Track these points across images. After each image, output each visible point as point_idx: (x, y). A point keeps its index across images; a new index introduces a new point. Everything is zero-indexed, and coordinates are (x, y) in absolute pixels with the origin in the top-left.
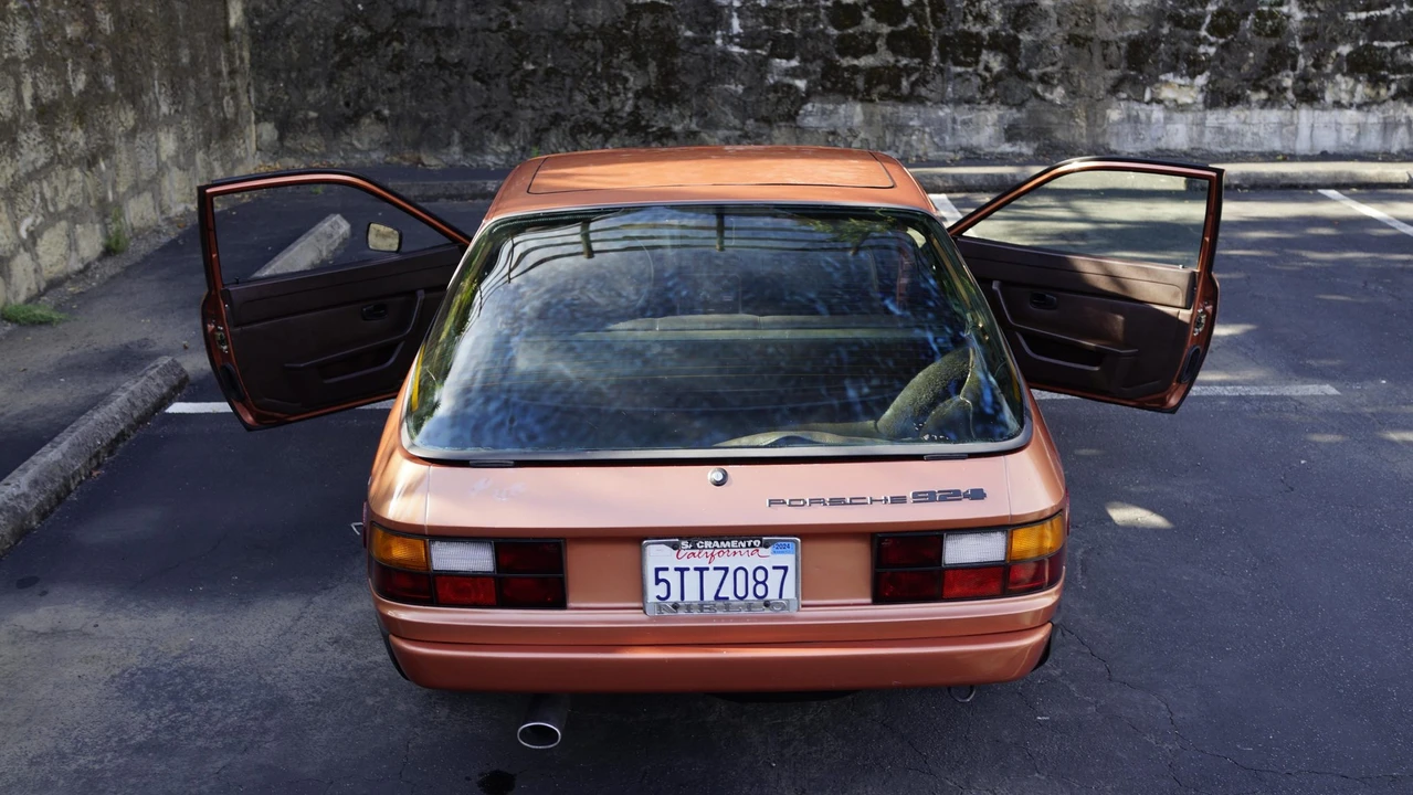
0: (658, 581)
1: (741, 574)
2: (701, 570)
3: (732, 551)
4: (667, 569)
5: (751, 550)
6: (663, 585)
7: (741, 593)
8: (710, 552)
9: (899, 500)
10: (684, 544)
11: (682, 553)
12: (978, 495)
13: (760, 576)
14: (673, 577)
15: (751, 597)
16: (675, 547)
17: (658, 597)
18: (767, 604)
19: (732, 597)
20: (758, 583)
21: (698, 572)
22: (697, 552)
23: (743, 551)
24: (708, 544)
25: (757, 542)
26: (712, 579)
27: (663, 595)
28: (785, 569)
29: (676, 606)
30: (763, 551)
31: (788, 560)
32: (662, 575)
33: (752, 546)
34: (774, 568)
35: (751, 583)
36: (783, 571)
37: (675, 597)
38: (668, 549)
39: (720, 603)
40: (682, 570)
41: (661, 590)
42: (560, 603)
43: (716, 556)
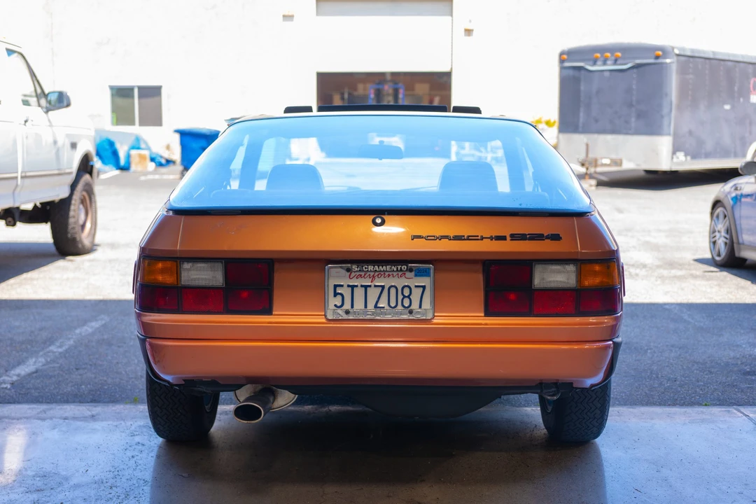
0: (336, 294)
1: (393, 291)
2: (366, 287)
3: (387, 274)
4: (342, 286)
5: (400, 273)
6: (339, 297)
7: (393, 304)
8: (372, 274)
9: (503, 238)
10: (355, 267)
11: (353, 274)
12: (556, 237)
13: (406, 292)
14: (346, 292)
15: (400, 307)
16: (348, 270)
17: (335, 306)
18: (411, 312)
19: (387, 307)
20: (404, 297)
21: (364, 288)
22: (363, 274)
23: (395, 274)
24: (371, 268)
25: (404, 267)
26: (373, 294)
27: (339, 304)
28: (424, 287)
29: (347, 312)
30: (408, 274)
31: (425, 281)
32: (339, 291)
33: (401, 270)
34: (416, 286)
35: (400, 297)
36: (421, 289)
37: (347, 306)
38: (343, 272)
39: (378, 310)
40: (353, 287)
41: (338, 301)
42: (268, 311)
43: (376, 277)
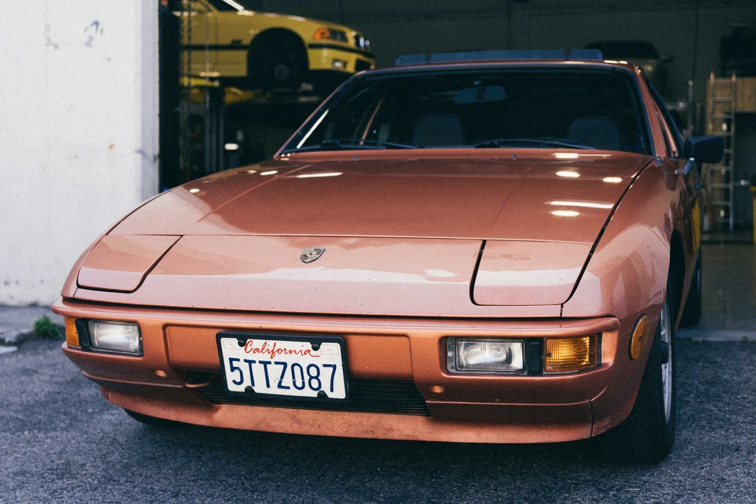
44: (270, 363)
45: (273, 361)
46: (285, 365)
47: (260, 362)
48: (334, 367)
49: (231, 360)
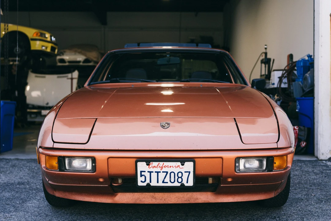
44: (160, 172)
45: (161, 171)
46: (167, 172)
47: (156, 172)
48: (189, 172)
49: (141, 172)
